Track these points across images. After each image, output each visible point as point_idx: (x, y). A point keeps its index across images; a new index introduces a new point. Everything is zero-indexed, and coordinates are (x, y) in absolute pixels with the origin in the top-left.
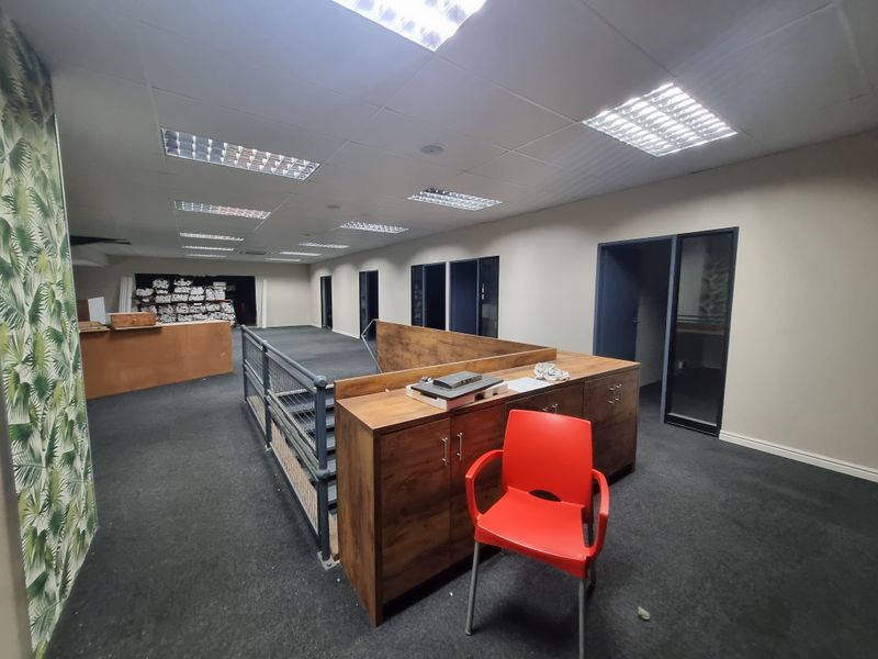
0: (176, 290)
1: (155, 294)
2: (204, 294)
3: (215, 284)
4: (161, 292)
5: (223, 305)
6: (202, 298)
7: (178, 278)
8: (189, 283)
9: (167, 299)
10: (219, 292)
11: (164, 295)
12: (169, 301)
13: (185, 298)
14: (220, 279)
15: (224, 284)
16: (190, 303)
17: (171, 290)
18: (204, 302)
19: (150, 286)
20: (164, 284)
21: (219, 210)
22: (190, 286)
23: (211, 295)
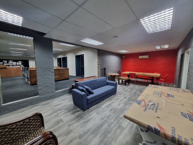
0: (9, 63)
1: (3, 63)
2: (16, 63)
3: (19, 61)
4: (5, 63)
5: (21, 66)
6: (16, 64)
7: (10, 60)
8: (12, 61)
9: (7, 64)
10: (20, 63)
11: (6, 64)
12: (7, 65)
13: (11, 64)
14: (20, 60)
15: (21, 61)
16: (13, 65)
17: (8, 63)
18: (16, 65)
19: (2, 62)
20: (6, 61)
21: (18, 49)
22: (13, 62)
23: (18, 64)
